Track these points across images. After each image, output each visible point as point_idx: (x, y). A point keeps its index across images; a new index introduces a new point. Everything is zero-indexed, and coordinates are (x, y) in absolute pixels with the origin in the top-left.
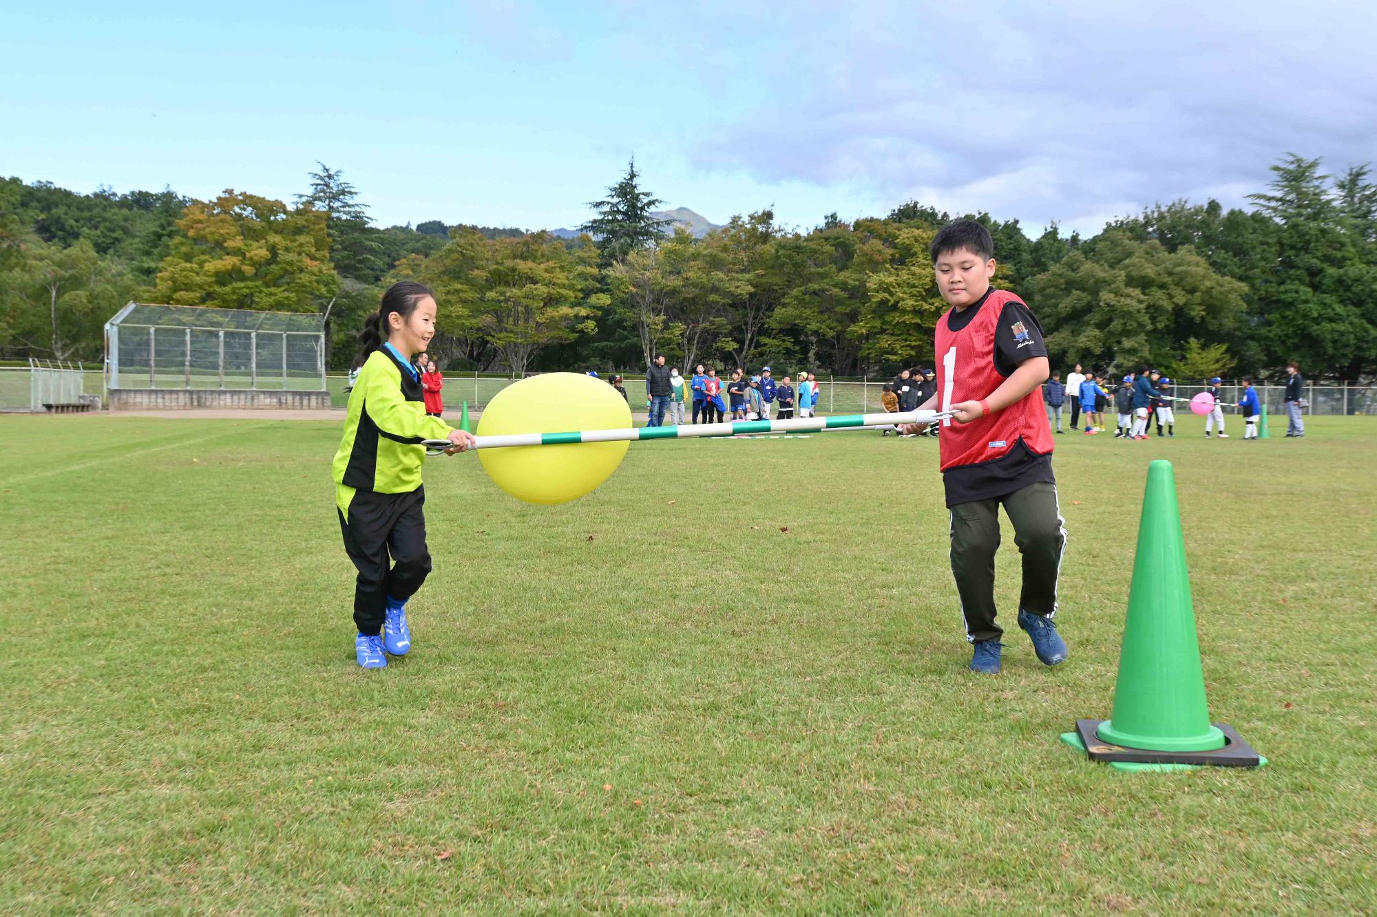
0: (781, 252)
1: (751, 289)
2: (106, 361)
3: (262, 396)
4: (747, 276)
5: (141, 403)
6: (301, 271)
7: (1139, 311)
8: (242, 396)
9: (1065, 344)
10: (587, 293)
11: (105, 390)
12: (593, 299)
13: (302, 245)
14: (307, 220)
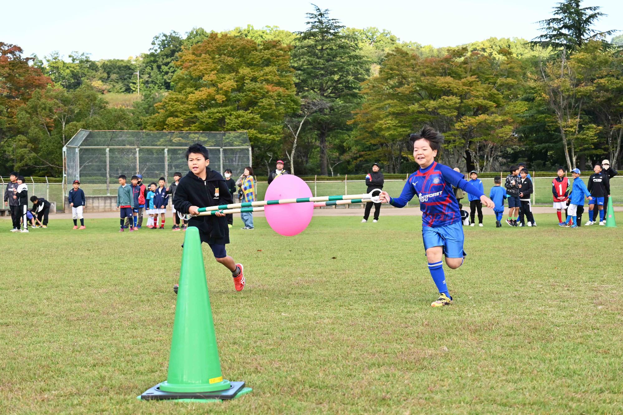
2: (64, 175)
5: (98, 207)
6: (264, 96)
11: (64, 198)
13: (266, 74)
14: (272, 54)
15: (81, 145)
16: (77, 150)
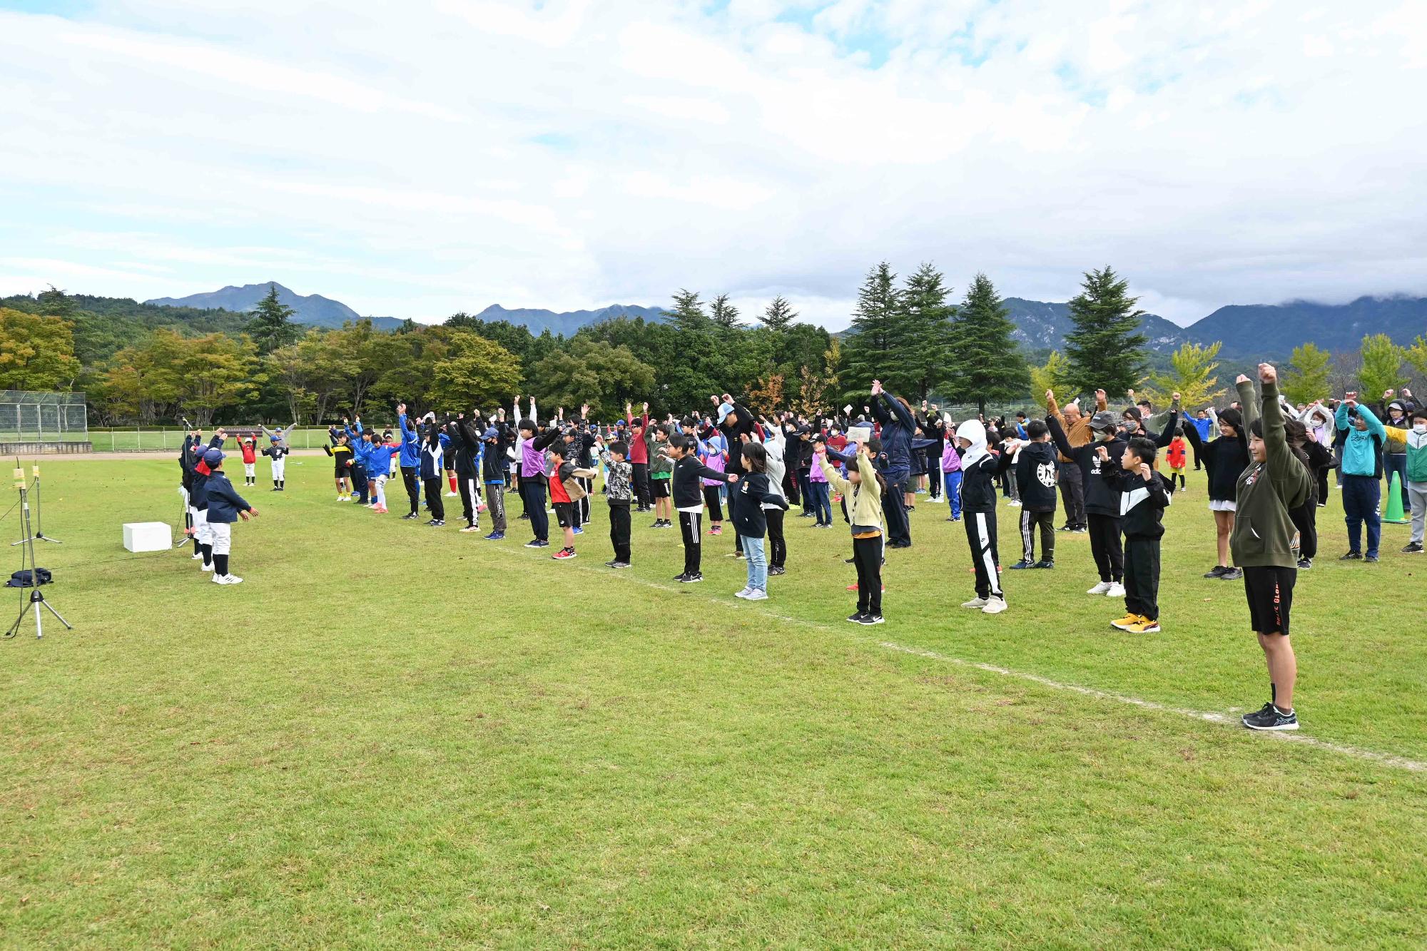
0: (377, 348)
1: (360, 371)
3: (46, 446)
4: (357, 362)
6: (57, 362)
7: (594, 384)
8: (34, 446)
9: (553, 403)
10: (252, 373)
12: (256, 378)
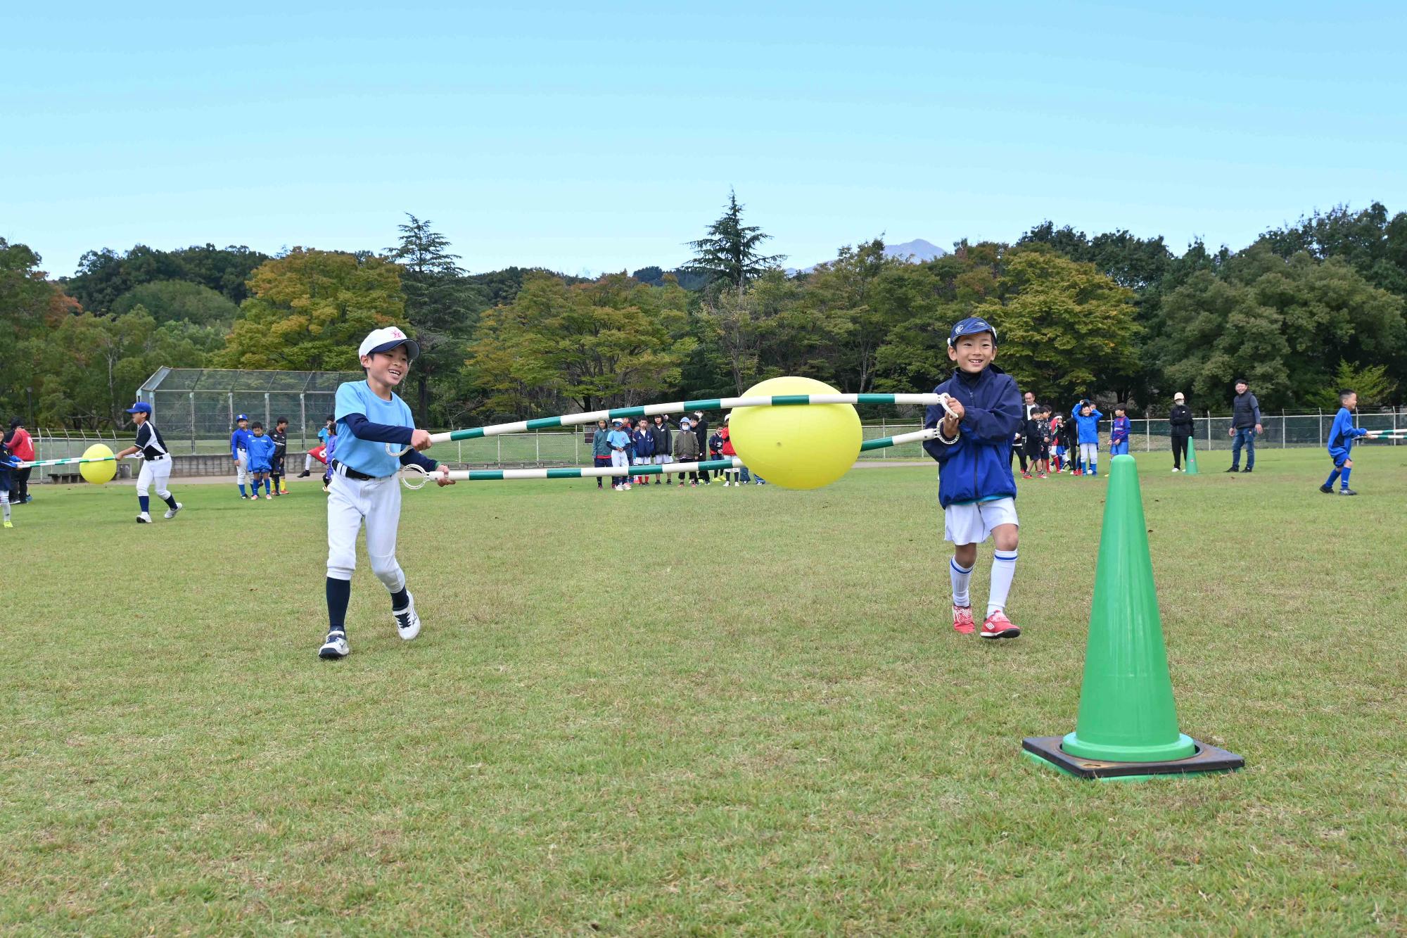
4: (849, 312)
5: (182, 470)
7: (1271, 332)
9: (1192, 371)
10: (674, 337)
12: (680, 344)
13: (374, 300)
14: (380, 275)
15: (157, 388)
16: (151, 395)
